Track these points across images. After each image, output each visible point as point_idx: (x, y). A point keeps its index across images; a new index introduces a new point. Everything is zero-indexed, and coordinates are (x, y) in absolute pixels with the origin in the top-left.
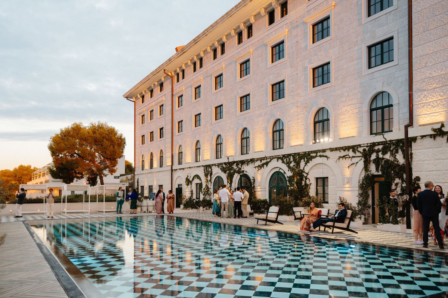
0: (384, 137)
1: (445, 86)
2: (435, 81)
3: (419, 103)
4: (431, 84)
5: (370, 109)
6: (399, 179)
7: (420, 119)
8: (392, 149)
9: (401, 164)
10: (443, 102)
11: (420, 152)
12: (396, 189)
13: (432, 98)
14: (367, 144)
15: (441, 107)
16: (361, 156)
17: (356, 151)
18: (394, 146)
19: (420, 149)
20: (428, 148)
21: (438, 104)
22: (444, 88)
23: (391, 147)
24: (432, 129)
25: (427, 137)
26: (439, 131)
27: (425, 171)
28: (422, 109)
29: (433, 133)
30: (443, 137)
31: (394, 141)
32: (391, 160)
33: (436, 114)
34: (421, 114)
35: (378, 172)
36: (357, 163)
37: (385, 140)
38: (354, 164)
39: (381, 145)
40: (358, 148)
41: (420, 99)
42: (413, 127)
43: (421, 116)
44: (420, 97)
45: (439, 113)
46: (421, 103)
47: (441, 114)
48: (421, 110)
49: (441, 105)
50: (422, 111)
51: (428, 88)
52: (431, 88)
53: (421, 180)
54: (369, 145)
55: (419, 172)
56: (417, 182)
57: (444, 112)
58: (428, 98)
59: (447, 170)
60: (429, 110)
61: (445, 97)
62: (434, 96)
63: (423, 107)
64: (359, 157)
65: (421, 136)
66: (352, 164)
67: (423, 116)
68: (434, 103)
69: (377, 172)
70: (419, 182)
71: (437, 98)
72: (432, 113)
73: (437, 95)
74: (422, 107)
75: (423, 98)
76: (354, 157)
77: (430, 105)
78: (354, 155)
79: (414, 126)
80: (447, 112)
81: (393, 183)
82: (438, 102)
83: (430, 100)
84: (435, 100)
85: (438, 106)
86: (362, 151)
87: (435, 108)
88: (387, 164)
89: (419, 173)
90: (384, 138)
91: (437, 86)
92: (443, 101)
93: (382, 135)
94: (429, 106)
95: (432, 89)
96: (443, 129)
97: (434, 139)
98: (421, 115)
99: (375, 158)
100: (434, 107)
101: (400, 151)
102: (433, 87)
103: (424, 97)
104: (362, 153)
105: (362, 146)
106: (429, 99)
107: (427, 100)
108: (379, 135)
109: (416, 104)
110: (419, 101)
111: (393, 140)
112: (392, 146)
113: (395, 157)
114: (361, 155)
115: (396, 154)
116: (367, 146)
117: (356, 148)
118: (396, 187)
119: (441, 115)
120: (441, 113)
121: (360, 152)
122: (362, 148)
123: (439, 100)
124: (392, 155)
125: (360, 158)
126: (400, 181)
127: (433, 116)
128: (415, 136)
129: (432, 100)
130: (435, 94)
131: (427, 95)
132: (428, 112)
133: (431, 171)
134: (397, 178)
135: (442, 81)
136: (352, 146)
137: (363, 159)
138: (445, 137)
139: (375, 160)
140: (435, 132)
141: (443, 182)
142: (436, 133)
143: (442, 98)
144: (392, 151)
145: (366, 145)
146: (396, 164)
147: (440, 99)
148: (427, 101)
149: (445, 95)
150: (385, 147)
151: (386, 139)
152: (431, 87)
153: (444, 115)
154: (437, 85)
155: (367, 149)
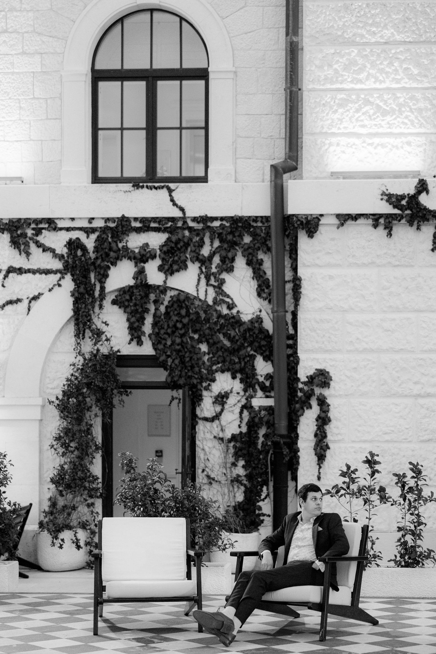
0: (172, 200)
1: (424, 42)
2: (389, 16)
3: (329, 86)
4: (374, 24)
5: (93, 70)
6: (234, 377)
7: (332, 149)
8: (206, 251)
9: (246, 318)
10: (417, 100)
11: (331, 277)
12: (217, 417)
13: (377, 80)
14: (91, 220)
15: (412, 117)
16: (55, 272)
17: (32, 246)
18: (217, 244)
19: (329, 265)
20: (364, 265)
21: (400, 105)
22: (423, 49)
23: (201, 244)
24: (383, 194)
25: (361, 221)
26: (409, 206)
27: (349, 351)
28: (341, 110)
29: (387, 209)
30: (418, 228)
31: (217, 224)
32: (202, 297)
33: (391, 140)
34: (334, 130)
35: (140, 343)
36: (35, 298)
37: (176, 213)
38: (19, 301)
39: (157, 230)
40: (38, 232)
41: (331, 72)
42: (301, 178)
43: (334, 140)
44: (330, 66)
45: (404, 139)
46: (334, 86)
47: (409, 143)
48: (336, 116)
49: (411, 110)
50: (341, 120)
51: (362, 36)
52: (373, 40)
53: (332, 383)
54: (99, 224)
55: (327, 351)
56: (318, 391)
57: (422, 140)
58: (363, 76)
59: (431, 351)
60: (366, 122)
61: (427, 85)
62: (387, 73)
63: (342, 104)
64: (47, 272)
65: (338, 216)
66: (10, 302)
67: (344, 140)
68: (386, 97)
69: (134, 343)
70: (326, 392)
71: (398, 81)
72: (376, 135)
73: (396, 70)
74: (340, 105)
75: (344, 69)
76: (20, 271)
77: (367, 102)
78: (19, 261)
79: (305, 174)
80: (431, 142)
81: (205, 393)
82: (402, 97)
83: (371, 84)
84: (388, 89)
85: (401, 112)
86: (61, 249)
87: (388, 118)
88: (183, 312)
89: (327, 356)
90: (175, 204)
91: (398, 38)
92: (419, 95)
93: (165, 192)
94: (367, 108)
95: (377, 43)
96: (423, 199)
97: (390, 235)
98: (334, 134)
99: (132, 282)
100: (385, 113)
101: (240, 263)
102: (382, 37)
103: (346, 68)
104: (61, 257)
105: (60, 224)
106: (367, 79)
107: (360, 81)
108: (151, 188)
109: (314, 90)
110: (326, 79)
111: (215, 219)
112: (207, 240)
113: (219, 288)
114: (58, 265)
115: (224, 276)
116: (88, 231)
117: (30, 232)
118: (218, 408)
119: (407, 148)
120: (410, 138)
121: (53, 251)
122: (65, 237)
123: (404, 89)
124: (208, 279)
125: (54, 278)
126: (237, 386)
127: (383, 146)
128: (315, 211)
129: (378, 86)
130: (391, 64)
131: (360, 61)
132: (363, 126)
133: (372, 351)
134: (223, 372)
135: (416, 23)
136: (11, 221)
137: (68, 284)
138: (428, 231)
139: (123, 291)
140: (395, 207)
141: (415, 392)
142: (397, 211)
143: (415, 85)
144: (205, 262)
145: (86, 224)
146: (225, 317)
147: (407, 86)
148: (359, 86)
149: (426, 76)
150: (178, 241)
151: (182, 210)
152: (374, 33)
153: (421, 149)
154: (399, 33)
155: (90, 242)
